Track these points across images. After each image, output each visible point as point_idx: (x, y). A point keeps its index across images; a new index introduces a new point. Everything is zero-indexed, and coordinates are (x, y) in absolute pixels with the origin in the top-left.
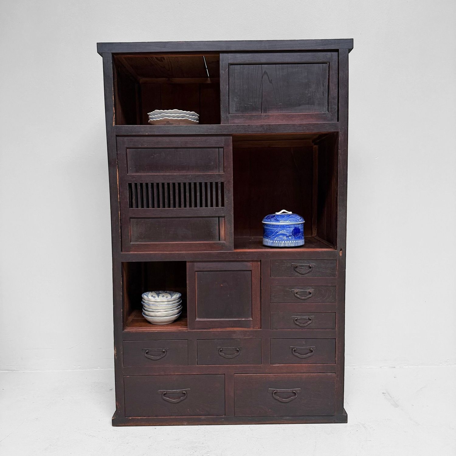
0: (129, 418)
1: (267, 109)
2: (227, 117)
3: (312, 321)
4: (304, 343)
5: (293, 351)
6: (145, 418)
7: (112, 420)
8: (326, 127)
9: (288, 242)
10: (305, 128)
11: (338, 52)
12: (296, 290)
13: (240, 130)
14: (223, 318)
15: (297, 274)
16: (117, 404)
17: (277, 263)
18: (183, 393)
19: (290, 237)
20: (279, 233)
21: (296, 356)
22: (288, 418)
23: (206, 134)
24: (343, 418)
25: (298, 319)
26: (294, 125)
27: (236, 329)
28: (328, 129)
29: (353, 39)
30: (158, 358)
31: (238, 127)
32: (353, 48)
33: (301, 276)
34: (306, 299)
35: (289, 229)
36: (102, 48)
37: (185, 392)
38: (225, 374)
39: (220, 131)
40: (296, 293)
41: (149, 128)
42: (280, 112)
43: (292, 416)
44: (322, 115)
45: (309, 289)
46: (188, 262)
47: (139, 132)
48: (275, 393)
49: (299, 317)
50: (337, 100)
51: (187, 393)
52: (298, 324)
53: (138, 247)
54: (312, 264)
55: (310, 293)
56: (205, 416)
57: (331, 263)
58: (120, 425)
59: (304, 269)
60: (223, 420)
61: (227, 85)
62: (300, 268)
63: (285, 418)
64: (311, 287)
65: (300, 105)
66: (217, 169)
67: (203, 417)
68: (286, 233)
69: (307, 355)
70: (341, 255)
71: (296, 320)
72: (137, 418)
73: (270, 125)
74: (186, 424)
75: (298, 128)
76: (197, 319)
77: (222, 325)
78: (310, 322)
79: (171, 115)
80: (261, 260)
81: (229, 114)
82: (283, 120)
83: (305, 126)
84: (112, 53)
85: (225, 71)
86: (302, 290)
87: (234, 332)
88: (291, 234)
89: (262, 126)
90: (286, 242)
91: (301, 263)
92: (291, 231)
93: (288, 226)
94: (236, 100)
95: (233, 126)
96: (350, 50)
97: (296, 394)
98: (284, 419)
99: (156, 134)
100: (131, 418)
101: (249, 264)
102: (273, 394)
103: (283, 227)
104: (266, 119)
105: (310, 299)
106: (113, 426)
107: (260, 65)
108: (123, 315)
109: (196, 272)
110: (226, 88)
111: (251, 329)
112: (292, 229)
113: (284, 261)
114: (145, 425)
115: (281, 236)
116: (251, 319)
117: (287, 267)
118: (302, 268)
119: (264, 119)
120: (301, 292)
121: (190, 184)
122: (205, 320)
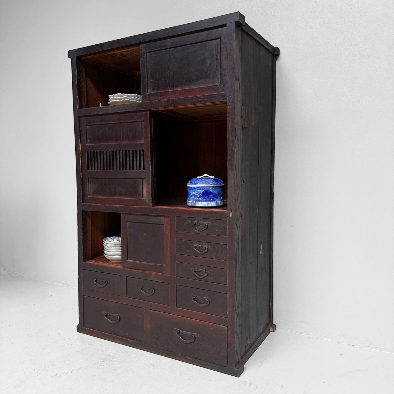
1: (174, 86)
2: (146, 96)
3: (208, 274)
4: (202, 293)
5: (193, 299)
6: (95, 330)
7: (77, 327)
8: (217, 98)
9: (198, 202)
10: (200, 100)
11: (226, 26)
12: (195, 245)
13: (153, 106)
15: (196, 230)
17: (181, 220)
19: (200, 198)
20: (192, 194)
21: (195, 304)
22: (189, 358)
23: (130, 111)
24: (234, 372)
26: (191, 98)
27: (152, 272)
28: (218, 99)
29: (239, 12)
30: (102, 286)
31: (151, 103)
33: (198, 232)
34: (202, 254)
35: (199, 190)
37: (118, 317)
38: (143, 308)
39: (140, 108)
40: (195, 248)
41: (97, 109)
42: (183, 87)
43: (192, 357)
44: (215, 87)
45: (205, 245)
46: (122, 214)
48: (179, 333)
49: (197, 269)
51: (120, 318)
52: (196, 275)
53: (93, 200)
54: (207, 223)
55: (205, 249)
56: (132, 339)
57: (223, 223)
58: (81, 332)
59: (201, 226)
60: (143, 346)
62: (198, 226)
63: (187, 357)
64: (207, 243)
65: (198, 80)
66: (140, 139)
67: (130, 340)
68: (197, 194)
69: (204, 304)
70: (231, 216)
71: (195, 271)
72: (91, 330)
73: (173, 100)
74: (119, 342)
75: (195, 101)
76: (128, 260)
77: (144, 267)
78: (206, 275)
79: (117, 98)
80: (169, 216)
81: (147, 93)
82: (185, 94)
83: (200, 98)
84: (76, 57)
85: (143, 58)
86: (200, 245)
87: (151, 275)
88: (201, 196)
89: (168, 101)
90: (196, 202)
91: (199, 221)
92: (201, 193)
93: (198, 188)
94: (152, 81)
97: (194, 337)
98: (186, 359)
99: (101, 113)
100: (87, 328)
101: (162, 219)
102: (177, 334)
103: (195, 188)
104: (172, 94)
105: (205, 254)
106: (78, 332)
107: (168, 50)
108: (83, 250)
109: (128, 223)
111: (164, 274)
112: (202, 191)
113: (187, 218)
115: (193, 197)
116: (164, 265)
117: (188, 223)
118: (199, 226)
119: (171, 95)
120: (199, 247)
121: (126, 151)
122: (133, 261)
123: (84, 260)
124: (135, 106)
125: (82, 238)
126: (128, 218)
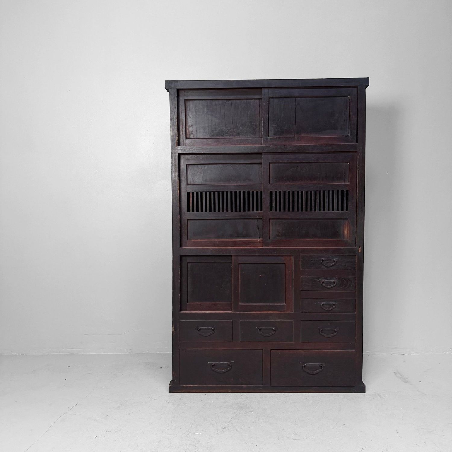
1: (300, 133)
2: (267, 139)
3: (336, 306)
4: (329, 325)
5: (320, 331)
6: (196, 386)
8: (347, 147)
10: (330, 148)
11: (357, 88)
12: (322, 281)
14: (261, 302)
15: (323, 267)
16: (174, 373)
17: (307, 258)
18: (228, 365)
21: (323, 335)
22: (315, 388)
23: (249, 152)
24: (361, 389)
25: (324, 305)
26: (321, 146)
27: (272, 312)
28: (349, 149)
29: (369, 78)
30: (208, 334)
31: (276, 147)
32: (369, 85)
33: (326, 268)
34: (331, 288)
36: (169, 85)
37: (230, 364)
38: (263, 349)
39: (261, 150)
40: (323, 283)
42: (309, 135)
43: (319, 387)
44: (344, 138)
45: (333, 279)
46: (234, 255)
48: (305, 366)
49: (325, 303)
50: (356, 126)
52: (324, 308)
54: (336, 259)
55: (334, 283)
56: (246, 385)
57: (352, 258)
58: (175, 392)
59: (329, 263)
60: (261, 388)
61: (267, 114)
62: (325, 262)
63: (312, 388)
64: (335, 277)
65: (326, 130)
67: (244, 386)
69: (332, 334)
70: (360, 251)
71: (322, 305)
72: (190, 386)
73: (301, 146)
74: (230, 392)
75: (325, 148)
76: (240, 303)
77: (260, 308)
78: (334, 307)
80: (293, 255)
81: (269, 137)
82: (312, 142)
83: (331, 146)
84: (177, 89)
85: (266, 103)
86: (327, 280)
87: (271, 314)
89: (295, 146)
91: (327, 258)
94: (274, 126)
95: (272, 146)
96: (367, 87)
97: (322, 367)
99: (210, 153)
100: (184, 386)
101: (284, 258)
102: (303, 368)
104: (299, 141)
105: (334, 287)
106: (170, 392)
107: (294, 99)
108: (180, 298)
109: (240, 265)
110: (266, 116)
111: (285, 312)
113: (313, 256)
114: (196, 392)
116: (285, 304)
117: (315, 261)
118: (327, 262)
119: (297, 141)
120: (327, 282)
121: (236, 192)
122: (247, 304)
123: (181, 309)
124: (255, 149)
125: (179, 286)
126: (241, 259)
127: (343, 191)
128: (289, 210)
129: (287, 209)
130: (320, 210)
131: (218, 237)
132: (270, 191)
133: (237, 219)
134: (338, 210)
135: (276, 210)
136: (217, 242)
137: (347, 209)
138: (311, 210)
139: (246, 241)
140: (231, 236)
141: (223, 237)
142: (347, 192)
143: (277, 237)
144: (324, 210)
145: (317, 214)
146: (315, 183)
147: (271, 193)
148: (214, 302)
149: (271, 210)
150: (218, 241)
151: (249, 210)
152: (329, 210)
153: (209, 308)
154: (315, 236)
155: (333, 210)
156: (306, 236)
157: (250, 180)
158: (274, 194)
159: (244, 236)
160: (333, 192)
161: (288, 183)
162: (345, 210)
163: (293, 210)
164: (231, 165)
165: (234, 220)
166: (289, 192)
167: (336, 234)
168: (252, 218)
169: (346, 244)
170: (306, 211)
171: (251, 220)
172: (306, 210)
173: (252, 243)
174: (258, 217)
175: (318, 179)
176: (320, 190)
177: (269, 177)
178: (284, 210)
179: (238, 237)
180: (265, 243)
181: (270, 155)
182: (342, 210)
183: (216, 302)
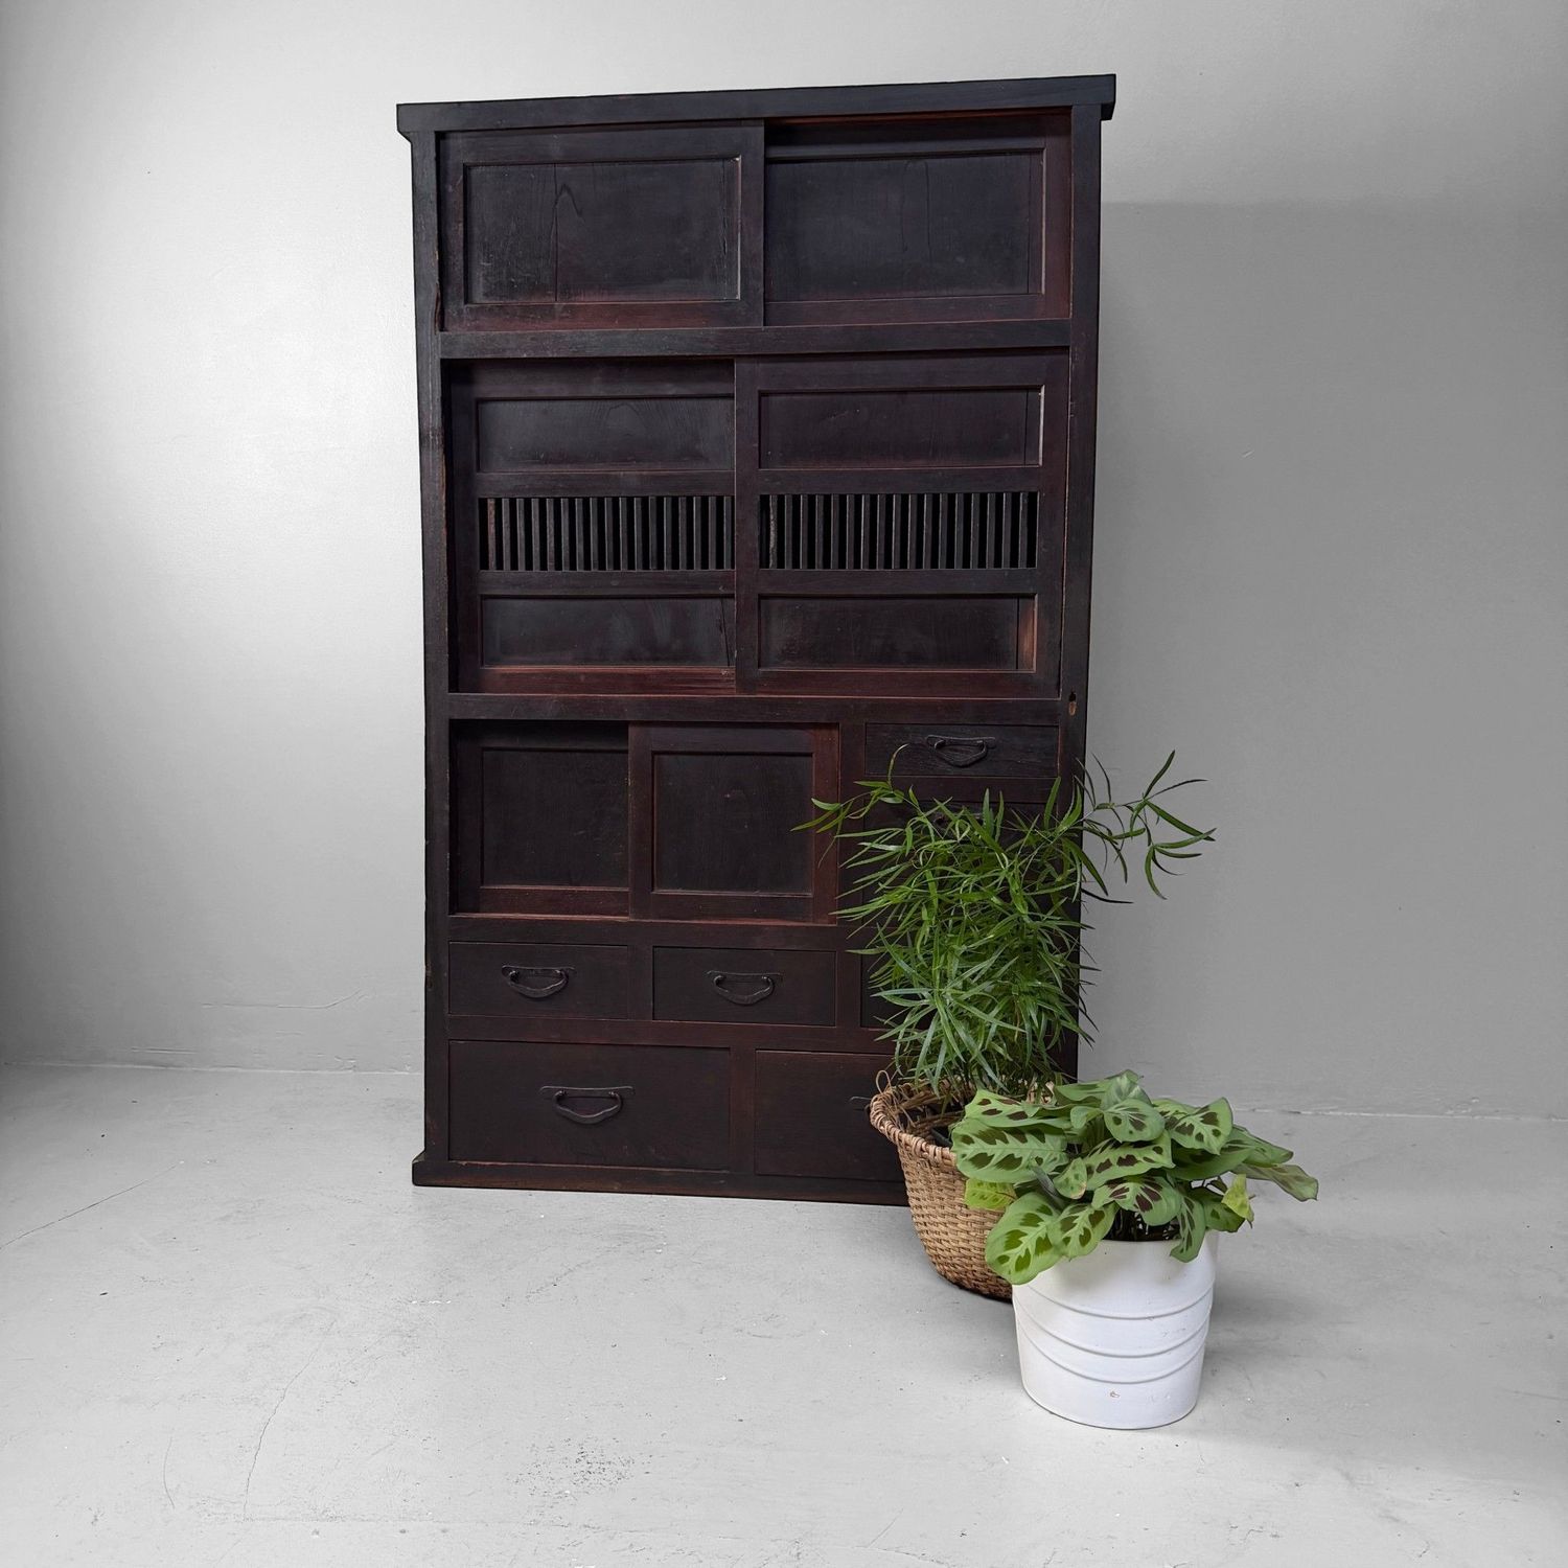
0: (460, 1163)
6: (503, 1164)
7: (414, 1166)
8: (1033, 333)
10: (969, 335)
11: (1070, 114)
13: (785, 345)
14: (729, 889)
15: (942, 766)
17: (885, 735)
18: (610, 1097)
23: (687, 354)
26: (939, 329)
27: (764, 922)
28: (1038, 339)
29: (1114, 76)
30: (543, 993)
31: (779, 335)
33: (952, 771)
36: (410, 118)
37: (617, 1096)
38: (730, 1049)
39: (728, 347)
41: (532, 339)
46: (635, 723)
47: (504, 350)
51: (622, 1099)
54: (988, 739)
56: (673, 1167)
57: (1043, 736)
58: (434, 1182)
59: (962, 752)
60: (722, 1182)
62: (951, 750)
67: (666, 1171)
70: (1073, 712)
72: (482, 1165)
74: (616, 1189)
75: (952, 338)
76: (657, 890)
77: (725, 908)
80: (839, 725)
83: (973, 330)
84: (435, 132)
87: (759, 930)
91: (956, 734)
99: (550, 356)
100: (464, 1163)
101: (805, 735)
106: (416, 1185)
108: (450, 867)
111: (811, 924)
113: (908, 728)
114: (504, 1185)
116: (810, 895)
117: (913, 744)
118: (957, 750)
121: (645, 501)
122: (679, 892)
123: (455, 905)
124: (707, 340)
125: (447, 824)
126: (660, 738)
127: (1019, 494)
128: (826, 565)
129: (819, 560)
130: (934, 564)
131: (587, 660)
132: (762, 497)
133: (650, 597)
134: (998, 564)
135: (780, 564)
136: (582, 678)
137: (1031, 562)
138: (903, 564)
139: (681, 674)
140: (631, 657)
141: (603, 659)
142: (1032, 497)
143: (786, 662)
144: (950, 564)
145: (924, 579)
146: (920, 464)
147: (764, 500)
148: (571, 884)
149: (764, 563)
150: (585, 674)
151: (690, 565)
152: (966, 564)
153: (554, 903)
154: (916, 658)
155: (982, 564)
156: (887, 657)
157: (697, 456)
158: (772, 504)
159: (676, 659)
160: (983, 498)
161: (825, 467)
162: (1022, 565)
163: (842, 565)
164: (632, 403)
165: (640, 602)
166: (827, 498)
167: (990, 648)
168: (703, 592)
169: (1025, 684)
170: (885, 568)
171: (701, 603)
172: (888, 565)
173: (706, 681)
174: (721, 590)
175: (931, 453)
176: (936, 492)
177: (756, 445)
178: (811, 564)
179: (655, 660)
180: (744, 683)
181: (761, 365)
182: (1014, 563)
183: (577, 885)
